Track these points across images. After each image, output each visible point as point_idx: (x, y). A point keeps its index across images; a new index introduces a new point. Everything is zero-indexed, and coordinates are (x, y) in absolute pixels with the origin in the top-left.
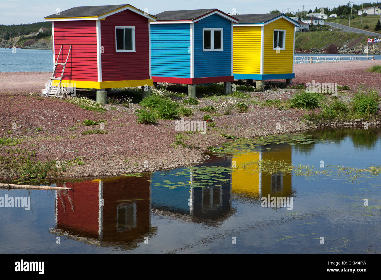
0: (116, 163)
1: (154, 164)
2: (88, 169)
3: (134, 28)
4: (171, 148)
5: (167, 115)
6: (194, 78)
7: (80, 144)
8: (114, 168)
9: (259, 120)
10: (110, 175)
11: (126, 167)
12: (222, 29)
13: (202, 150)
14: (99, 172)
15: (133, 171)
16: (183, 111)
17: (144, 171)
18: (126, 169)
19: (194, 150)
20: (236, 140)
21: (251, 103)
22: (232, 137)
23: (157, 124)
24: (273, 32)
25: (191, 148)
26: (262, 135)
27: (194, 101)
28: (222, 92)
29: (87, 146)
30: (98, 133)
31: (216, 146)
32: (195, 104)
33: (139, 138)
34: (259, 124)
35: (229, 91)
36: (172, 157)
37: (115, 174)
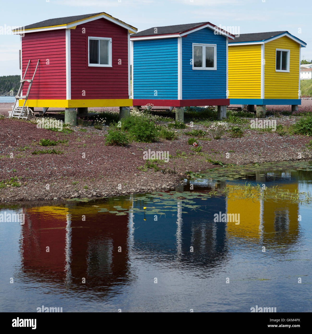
0: (62, 185)
1: (111, 188)
2: (23, 191)
3: (110, 39)
4: (138, 171)
5: (143, 136)
6: (182, 99)
7: (23, 163)
8: (56, 192)
9: (255, 146)
10: (49, 199)
11: (73, 190)
12: (215, 45)
13: (179, 175)
14: (36, 195)
15: (80, 196)
16: (165, 134)
17: (95, 196)
18: (71, 193)
19: (167, 175)
20: (224, 166)
21: (248, 129)
22: (220, 163)
23: (128, 147)
24: (275, 52)
25: (164, 172)
26: (257, 162)
27: (180, 124)
28: (216, 117)
29: (31, 165)
30: (52, 153)
31: (198, 171)
32: (182, 128)
33: (100, 160)
34: (255, 150)
35: (224, 116)
36: (135, 180)
37: (55, 198)
